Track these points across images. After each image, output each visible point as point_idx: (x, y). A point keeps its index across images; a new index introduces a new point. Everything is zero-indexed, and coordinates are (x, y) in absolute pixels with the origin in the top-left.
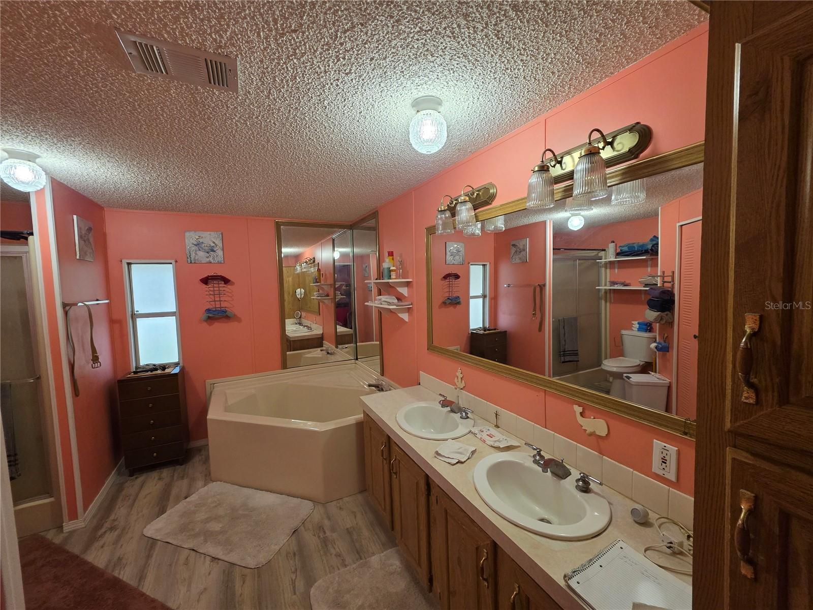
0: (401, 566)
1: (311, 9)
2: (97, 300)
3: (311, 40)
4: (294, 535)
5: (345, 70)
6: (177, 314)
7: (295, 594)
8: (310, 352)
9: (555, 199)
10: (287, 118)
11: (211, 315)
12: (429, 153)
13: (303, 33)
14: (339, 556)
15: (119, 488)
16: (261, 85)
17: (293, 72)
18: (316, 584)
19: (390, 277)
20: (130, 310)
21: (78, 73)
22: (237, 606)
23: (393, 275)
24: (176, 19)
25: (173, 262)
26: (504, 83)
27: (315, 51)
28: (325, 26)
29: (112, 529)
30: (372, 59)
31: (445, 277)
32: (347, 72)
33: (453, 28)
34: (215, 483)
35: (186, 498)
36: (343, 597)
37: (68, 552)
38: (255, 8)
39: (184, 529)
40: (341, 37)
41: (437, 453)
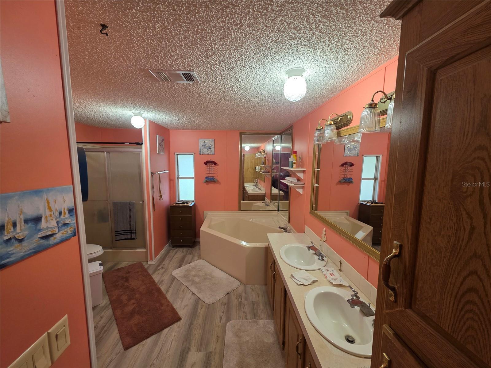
0: (274, 331)
1: (215, 46)
2: (165, 171)
3: (221, 57)
4: (227, 295)
5: (242, 65)
6: (194, 178)
7: (220, 322)
8: (257, 203)
9: (381, 126)
10: (225, 89)
11: (207, 180)
12: (295, 101)
13: (216, 55)
14: (245, 313)
15: (168, 252)
16: (208, 78)
17: (219, 70)
18: (230, 322)
19: (292, 167)
20: (177, 175)
21: (144, 85)
22: (197, 317)
23: (294, 166)
24: (167, 62)
25: (194, 154)
26: (341, 53)
27: (225, 61)
28: (224, 51)
29: (162, 268)
30: (253, 58)
31: (343, 165)
32: (243, 66)
33: (291, 36)
34: (201, 260)
35: (190, 263)
36: (241, 333)
37: (148, 272)
38: (192, 51)
39: (185, 276)
40: (233, 53)
41: (292, 275)
